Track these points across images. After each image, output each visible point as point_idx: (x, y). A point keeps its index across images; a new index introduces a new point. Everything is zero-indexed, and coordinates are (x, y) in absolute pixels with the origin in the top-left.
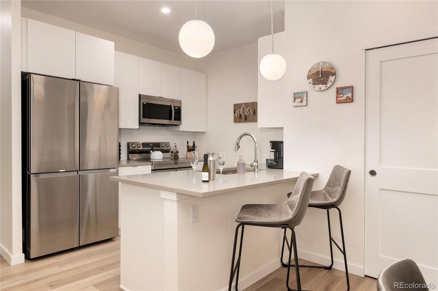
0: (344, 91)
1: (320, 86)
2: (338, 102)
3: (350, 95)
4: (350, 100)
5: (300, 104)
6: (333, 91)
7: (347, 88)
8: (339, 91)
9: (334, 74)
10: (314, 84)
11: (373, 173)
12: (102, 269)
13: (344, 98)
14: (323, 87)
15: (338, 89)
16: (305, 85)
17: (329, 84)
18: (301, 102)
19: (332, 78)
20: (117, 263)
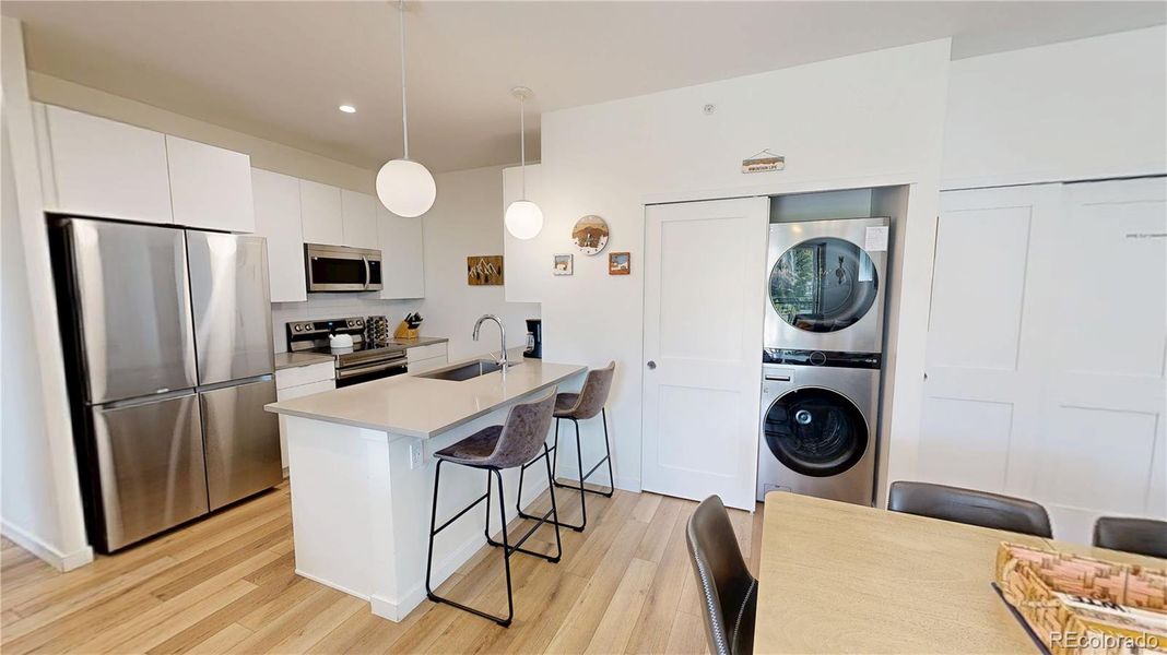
0: (619, 259)
1: (589, 248)
2: (612, 273)
3: (626, 264)
4: (626, 271)
5: (563, 272)
6: (605, 259)
7: (622, 254)
8: (614, 258)
9: (606, 234)
10: (582, 245)
11: (652, 365)
12: (259, 546)
13: (619, 268)
14: (592, 250)
15: (611, 255)
16: (569, 245)
17: (600, 247)
18: (565, 269)
19: (603, 240)
20: (287, 530)
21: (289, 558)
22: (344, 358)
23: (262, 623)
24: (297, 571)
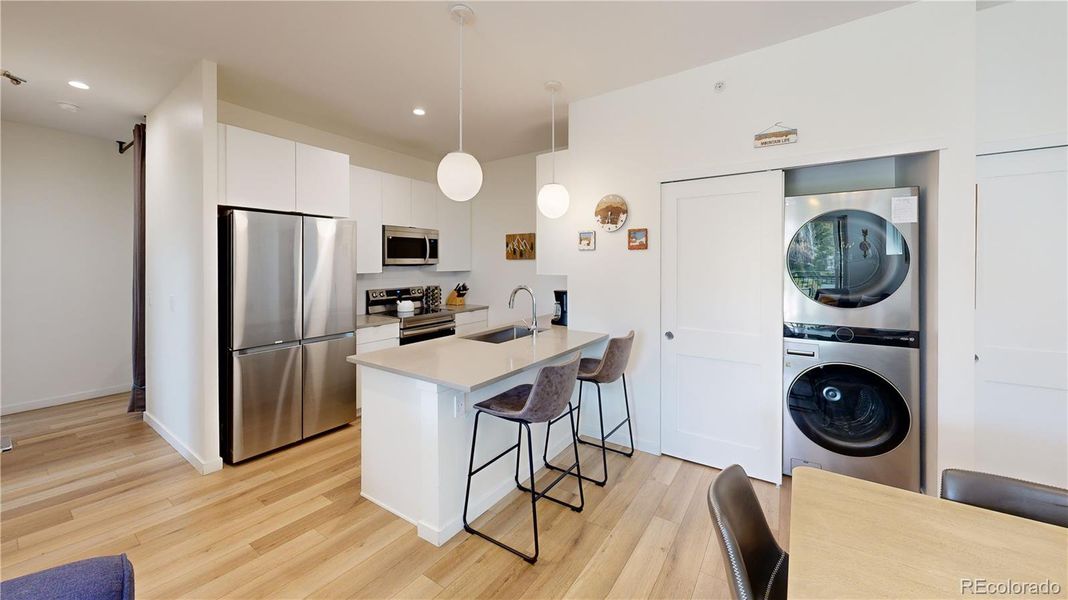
0: (638, 235)
1: (610, 225)
2: (631, 248)
3: (644, 240)
4: (644, 246)
5: (587, 248)
6: (624, 234)
7: (640, 230)
8: (632, 234)
9: (625, 212)
10: (603, 222)
11: (670, 335)
12: (336, 470)
13: (637, 243)
14: (613, 227)
15: (630, 231)
16: (592, 223)
17: (620, 224)
18: (588, 244)
19: (623, 217)
20: (356, 459)
21: (356, 483)
22: (407, 320)
23: (333, 532)
24: (362, 494)
